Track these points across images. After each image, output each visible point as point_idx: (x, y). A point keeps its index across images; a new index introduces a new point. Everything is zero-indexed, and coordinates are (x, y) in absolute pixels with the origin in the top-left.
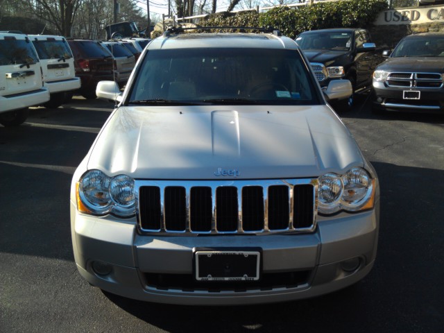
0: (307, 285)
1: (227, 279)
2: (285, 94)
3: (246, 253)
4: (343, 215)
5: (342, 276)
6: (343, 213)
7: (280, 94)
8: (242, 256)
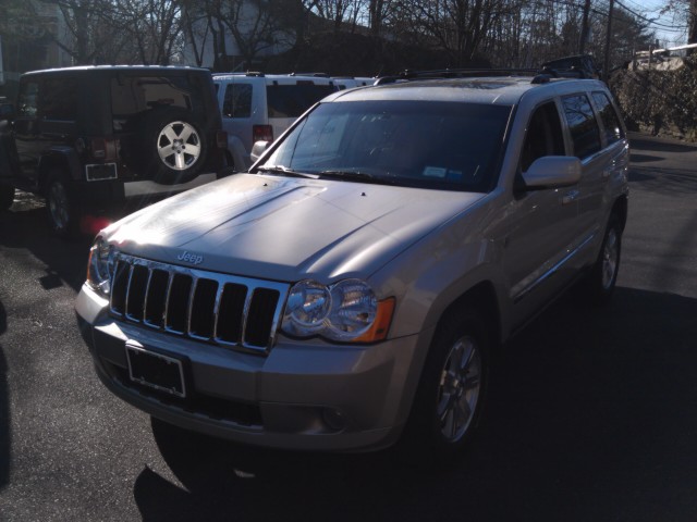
0: (260, 428)
1: (156, 387)
2: (440, 172)
3: (170, 359)
4: (317, 342)
5: (315, 429)
6: (318, 340)
7: (429, 171)
8: (163, 361)
